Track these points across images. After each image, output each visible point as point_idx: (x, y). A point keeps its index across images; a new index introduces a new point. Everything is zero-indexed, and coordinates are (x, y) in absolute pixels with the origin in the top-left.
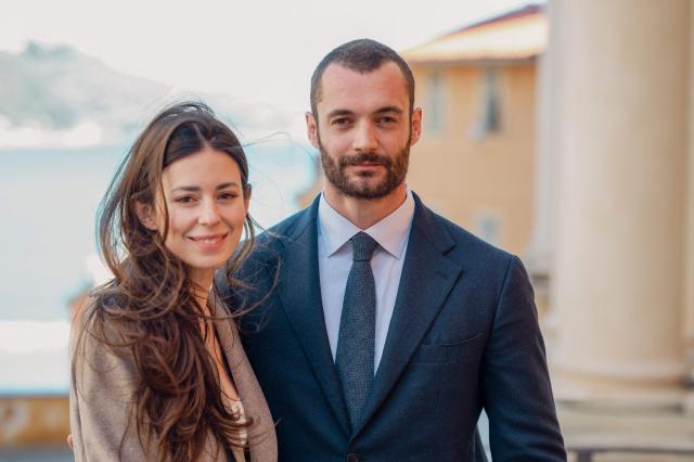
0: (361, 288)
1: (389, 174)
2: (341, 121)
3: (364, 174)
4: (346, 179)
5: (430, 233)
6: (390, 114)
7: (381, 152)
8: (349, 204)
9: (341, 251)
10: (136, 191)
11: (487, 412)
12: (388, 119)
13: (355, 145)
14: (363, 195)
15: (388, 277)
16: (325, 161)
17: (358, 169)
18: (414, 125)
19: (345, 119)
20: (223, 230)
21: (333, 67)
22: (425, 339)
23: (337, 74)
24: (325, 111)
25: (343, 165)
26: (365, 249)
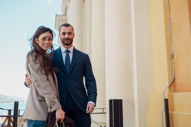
0: (68, 57)
1: (71, 41)
2: (63, 34)
3: (67, 42)
4: (64, 42)
5: (75, 50)
6: (70, 33)
7: (69, 38)
8: (66, 46)
9: (64, 52)
10: (37, 36)
11: (85, 76)
12: (70, 34)
13: (66, 37)
14: (67, 45)
15: (71, 55)
16: (61, 40)
17: (66, 41)
18: (74, 35)
19: (64, 34)
20: (49, 44)
21: (62, 27)
22: (76, 63)
23: (63, 28)
24: (61, 33)
25: (64, 40)
26: (68, 52)
